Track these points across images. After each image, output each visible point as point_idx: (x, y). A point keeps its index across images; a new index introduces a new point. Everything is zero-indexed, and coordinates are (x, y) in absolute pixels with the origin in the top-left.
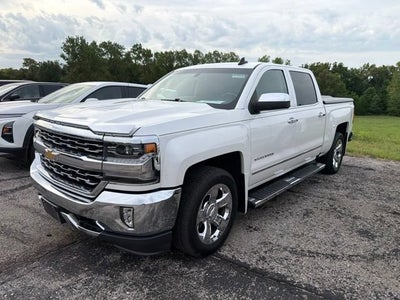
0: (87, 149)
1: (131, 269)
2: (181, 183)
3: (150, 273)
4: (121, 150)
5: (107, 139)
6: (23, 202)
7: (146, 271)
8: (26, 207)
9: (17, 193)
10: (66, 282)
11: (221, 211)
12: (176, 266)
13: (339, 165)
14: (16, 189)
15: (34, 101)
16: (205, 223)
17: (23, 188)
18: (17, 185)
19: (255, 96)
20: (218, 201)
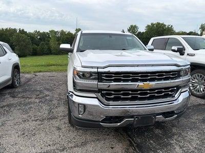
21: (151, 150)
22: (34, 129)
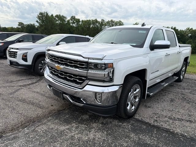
0: (78, 66)
1: (95, 122)
2: (123, 83)
3: (105, 125)
4: (96, 66)
5: (90, 61)
6: (35, 90)
7: (102, 123)
8: (38, 92)
9: (31, 86)
10: (67, 127)
11: (135, 97)
12: (116, 122)
13: (183, 78)
14: (30, 84)
15: (34, 42)
16: (129, 103)
17: (33, 83)
18: (30, 82)
19: (152, 41)
20: (135, 92)
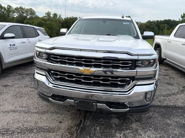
0: (121, 65)
21: (90, 134)
22: (25, 93)
